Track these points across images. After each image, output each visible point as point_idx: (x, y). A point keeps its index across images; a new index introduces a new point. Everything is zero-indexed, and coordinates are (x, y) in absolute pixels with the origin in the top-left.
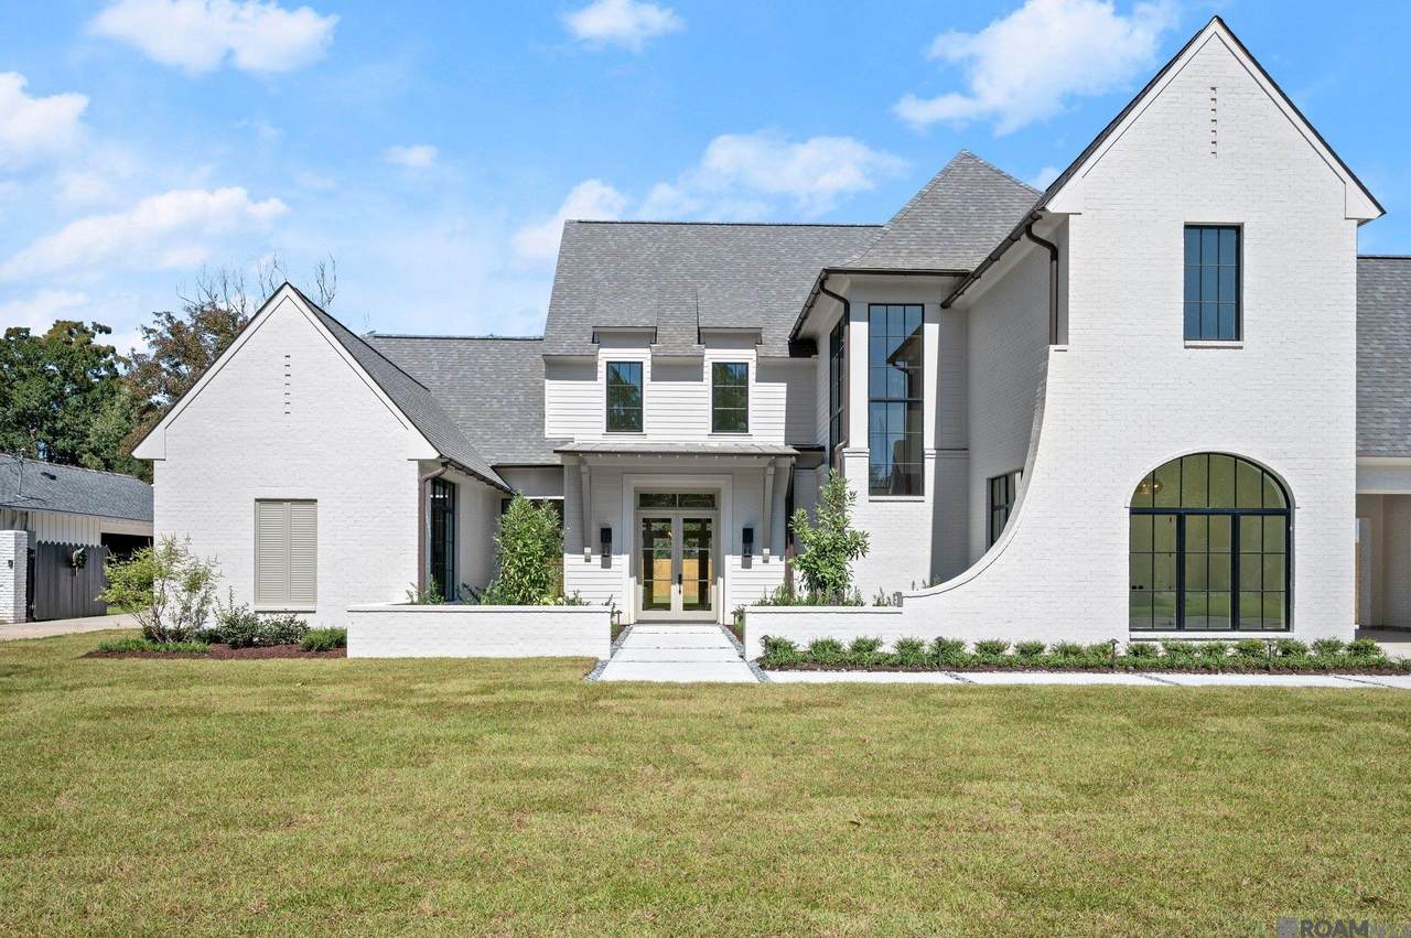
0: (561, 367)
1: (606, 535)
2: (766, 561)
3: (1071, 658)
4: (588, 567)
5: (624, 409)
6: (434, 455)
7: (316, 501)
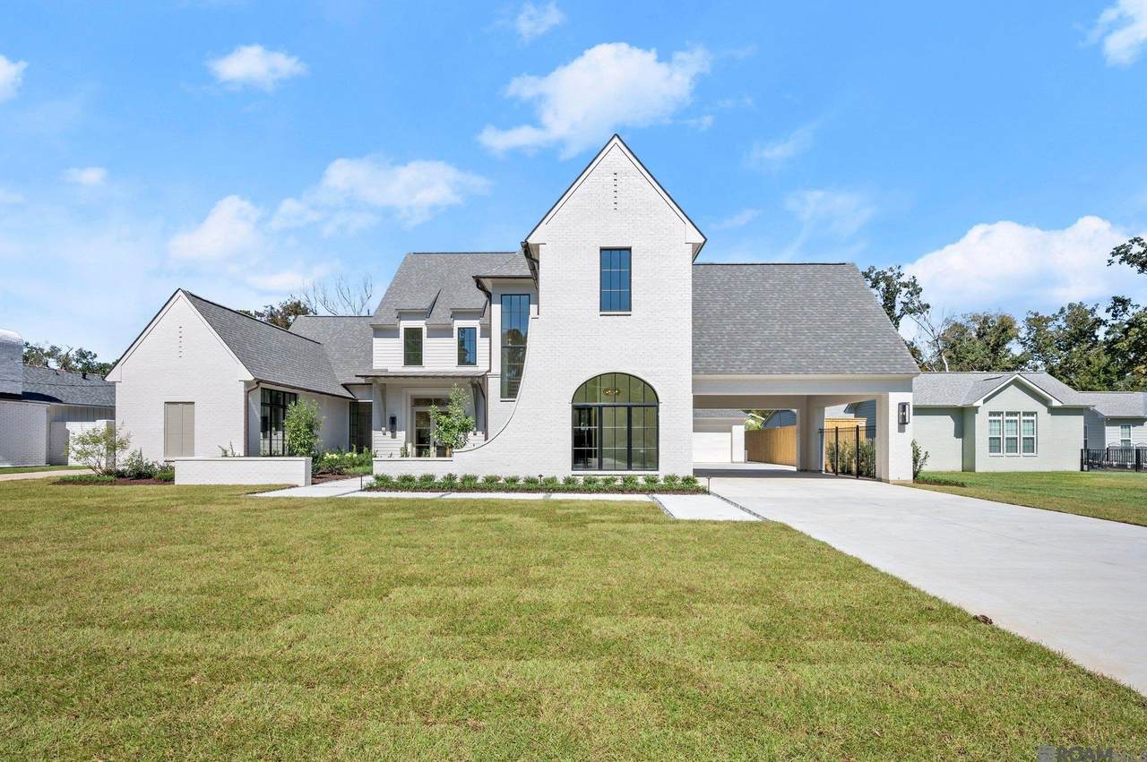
0: (382, 331)
1: (393, 420)
2: (475, 434)
3: (532, 485)
4: (384, 438)
5: (413, 352)
6: (251, 378)
7: (194, 403)
